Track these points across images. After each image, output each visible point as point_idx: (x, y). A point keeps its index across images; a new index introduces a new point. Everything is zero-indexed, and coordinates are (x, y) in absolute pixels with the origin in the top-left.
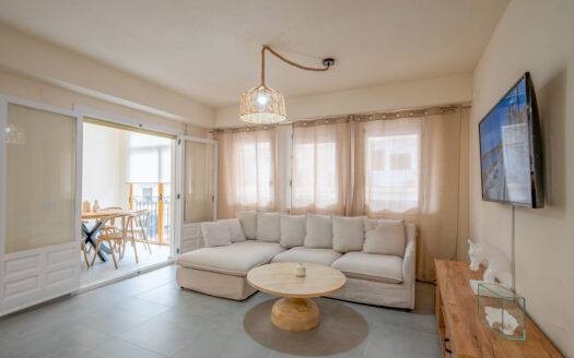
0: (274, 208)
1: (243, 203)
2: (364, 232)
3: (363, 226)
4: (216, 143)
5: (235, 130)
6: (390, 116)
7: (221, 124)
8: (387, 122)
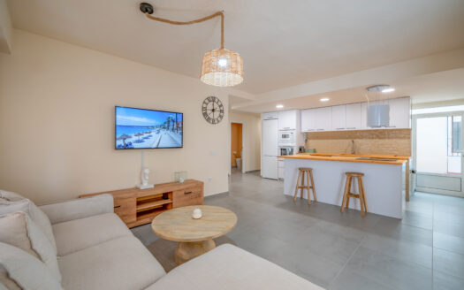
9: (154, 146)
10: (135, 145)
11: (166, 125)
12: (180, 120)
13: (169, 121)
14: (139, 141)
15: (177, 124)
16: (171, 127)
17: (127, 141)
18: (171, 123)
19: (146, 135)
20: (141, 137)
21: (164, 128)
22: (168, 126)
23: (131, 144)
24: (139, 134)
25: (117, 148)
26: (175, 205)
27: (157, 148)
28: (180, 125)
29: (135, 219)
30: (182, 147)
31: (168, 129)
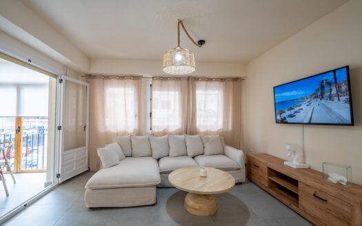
0: (139, 133)
1: (114, 130)
2: (203, 144)
3: (202, 140)
4: (87, 85)
5: (107, 77)
6: (210, 80)
7: (93, 71)
8: (209, 82)
9: (306, 121)
10: (289, 120)
11: (319, 93)
13: (322, 87)
14: (291, 116)
15: (338, 87)
16: (327, 94)
17: (283, 115)
18: (327, 89)
19: (296, 109)
20: (292, 112)
21: (316, 97)
22: (322, 94)
23: (285, 118)
24: (291, 109)
25: (278, 122)
26: (301, 201)
27: (310, 123)
28: (344, 88)
29: (267, 185)
30: (352, 124)
31: (322, 98)
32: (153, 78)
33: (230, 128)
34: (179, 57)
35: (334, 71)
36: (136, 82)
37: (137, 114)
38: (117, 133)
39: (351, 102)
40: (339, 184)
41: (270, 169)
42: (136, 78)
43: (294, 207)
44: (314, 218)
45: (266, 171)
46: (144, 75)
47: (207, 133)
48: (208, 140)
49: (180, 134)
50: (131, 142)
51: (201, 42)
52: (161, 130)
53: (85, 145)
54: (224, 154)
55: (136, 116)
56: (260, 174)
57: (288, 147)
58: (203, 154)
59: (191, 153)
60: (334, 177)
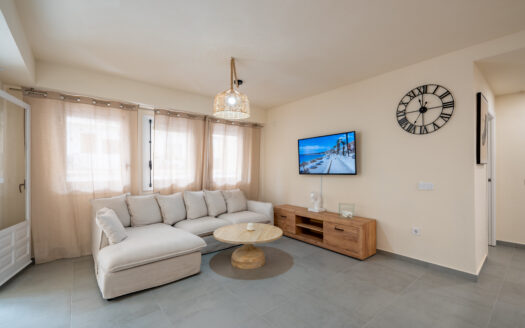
2: (225, 200)
3: (223, 196)
4: (27, 107)
8: (228, 126)
9: (326, 172)
10: (312, 171)
11: (336, 149)
12: (351, 141)
13: (339, 145)
14: (314, 167)
15: (349, 146)
16: (341, 150)
18: (341, 146)
19: (318, 161)
20: (314, 164)
21: (334, 152)
22: (338, 150)
23: (308, 170)
24: (313, 161)
25: (301, 173)
26: (325, 237)
27: (328, 174)
28: (352, 147)
29: (294, 232)
30: (355, 174)
31: (338, 153)
32: (156, 111)
33: (249, 181)
34: (232, 101)
35: (347, 133)
36: (126, 113)
37: (129, 162)
38: (94, 194)
39: (355, 157)
40: (348, 218)
41: (297, 217)
42: (128, 107)
43: (319, 243)
44: (335, 246)
45: (294, 219)
46: (142, 105)
47: (225, 188)
48: (230, 195)
49: (194, 189)
50: (128, 205)
51: (240, 82)
52: (167, 186)
53: (24, 219)
54: (247, 209)
55: (127, 166)
56: (288, 223)
57: (312, 195)
58: (226, 212)
59: (213, 212)
60: (346, 213)
